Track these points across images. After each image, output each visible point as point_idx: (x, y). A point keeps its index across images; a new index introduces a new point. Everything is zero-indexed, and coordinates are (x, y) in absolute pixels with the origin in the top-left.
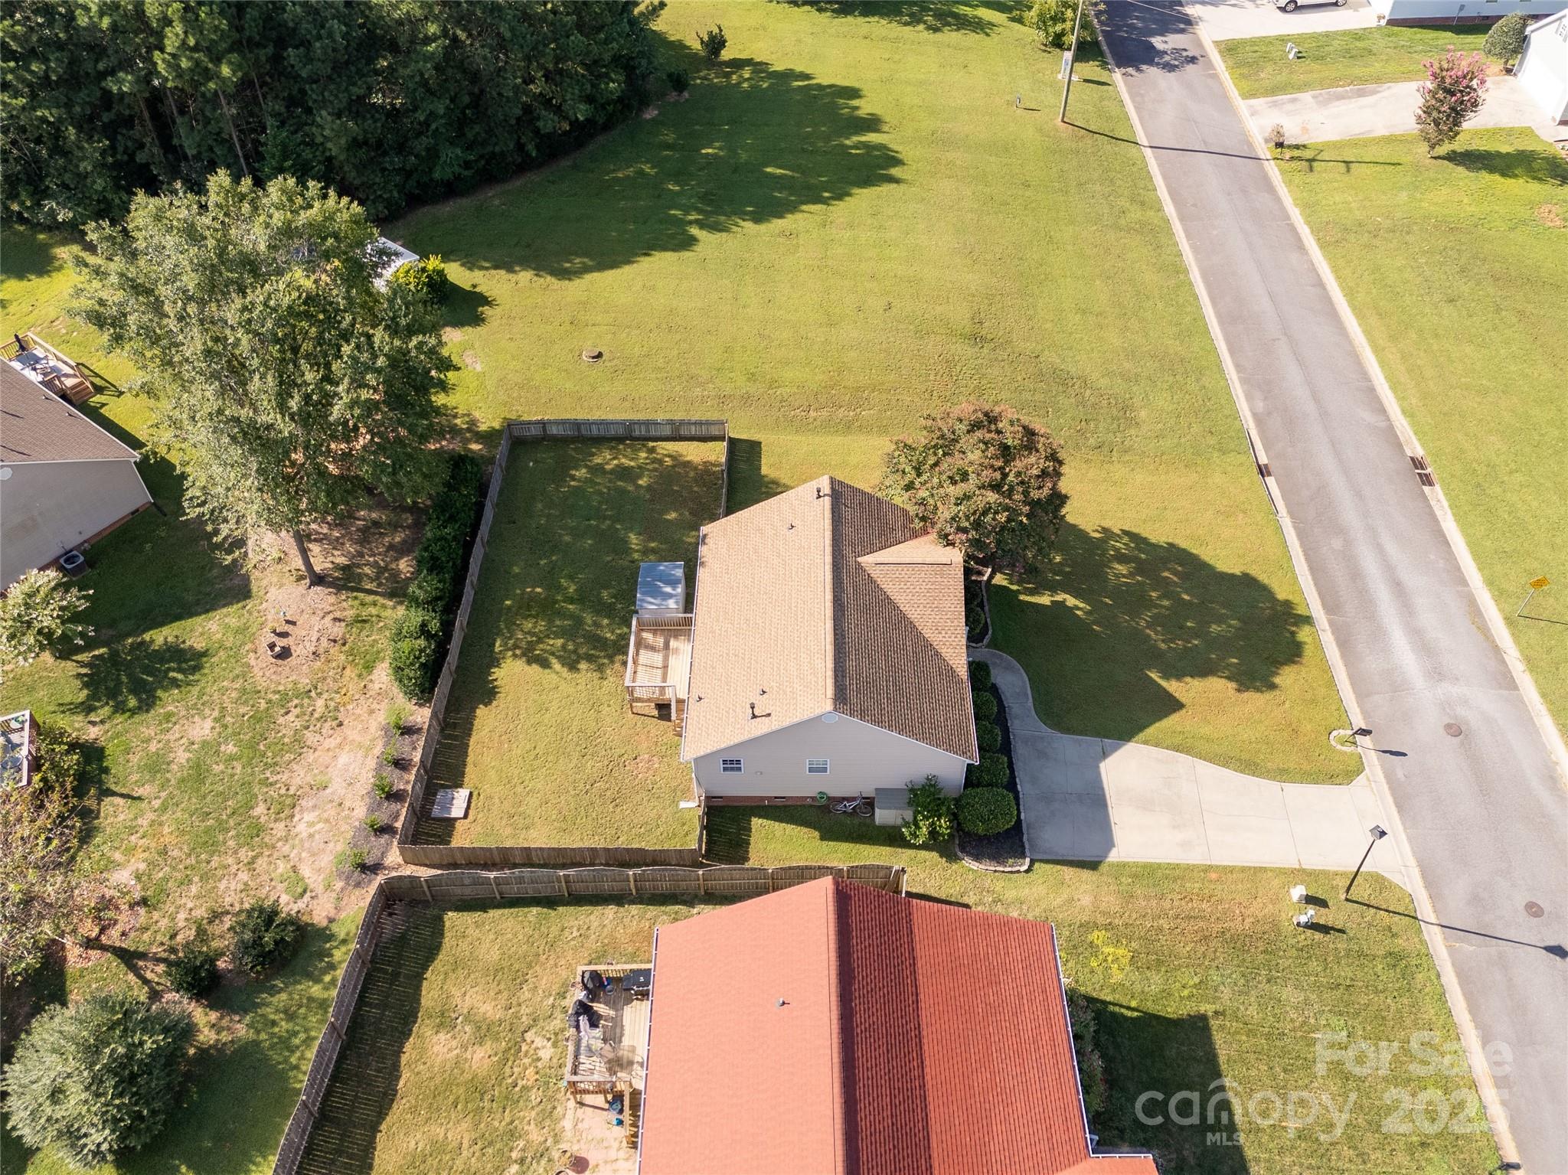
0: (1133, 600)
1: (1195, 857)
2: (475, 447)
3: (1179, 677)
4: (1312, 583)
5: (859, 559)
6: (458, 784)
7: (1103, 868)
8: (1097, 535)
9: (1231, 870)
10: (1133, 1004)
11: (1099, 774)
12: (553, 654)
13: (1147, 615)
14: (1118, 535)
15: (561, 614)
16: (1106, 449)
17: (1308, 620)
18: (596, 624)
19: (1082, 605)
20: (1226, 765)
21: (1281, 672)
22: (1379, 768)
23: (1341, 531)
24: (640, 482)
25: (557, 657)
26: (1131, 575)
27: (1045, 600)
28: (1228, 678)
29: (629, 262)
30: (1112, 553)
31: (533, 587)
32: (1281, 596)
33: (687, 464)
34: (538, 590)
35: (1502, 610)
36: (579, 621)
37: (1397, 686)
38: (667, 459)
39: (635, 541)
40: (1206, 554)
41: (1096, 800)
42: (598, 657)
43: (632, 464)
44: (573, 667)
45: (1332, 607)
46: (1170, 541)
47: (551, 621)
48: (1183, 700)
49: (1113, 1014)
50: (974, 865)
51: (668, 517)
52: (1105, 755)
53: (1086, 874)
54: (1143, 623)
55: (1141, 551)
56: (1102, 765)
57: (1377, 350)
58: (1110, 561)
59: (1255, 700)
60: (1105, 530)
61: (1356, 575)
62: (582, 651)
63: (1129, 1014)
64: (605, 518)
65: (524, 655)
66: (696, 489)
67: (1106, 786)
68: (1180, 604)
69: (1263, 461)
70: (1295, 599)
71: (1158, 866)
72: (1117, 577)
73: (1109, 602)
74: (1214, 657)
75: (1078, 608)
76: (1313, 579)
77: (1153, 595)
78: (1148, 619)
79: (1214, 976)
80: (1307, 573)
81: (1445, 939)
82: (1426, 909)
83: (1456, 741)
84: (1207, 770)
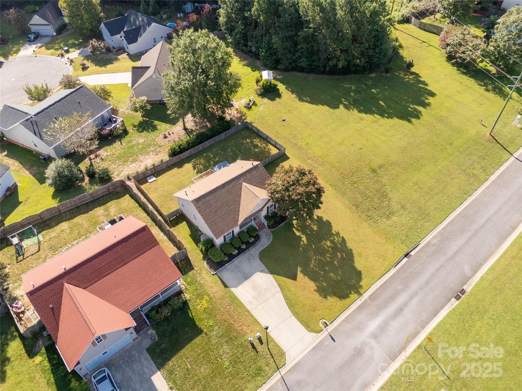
0: (321, 252)
1: (249, 307)
2: (239, 123)
3: (305, 274)
4: (376, 288)
5: (243, 183)
6: (157, 177)
7: (227, 289)
8: (334, 232)
9: (252, 316)
10: (193, 315)
11: (254, 274)
12: (198, 168)
13: (319, 257)
14: (340, 237)
16: (370, 218)
17: (360, 294)
19: (305, 242)
20: (285, 299)
21: (333, 297)
22: (323, 337)
23: (406, 285)
24: (256, 150)
25: (198, 169)
26: (329, 247)
27: (298, 234)
28: (317, 286)
29: (317, 104)
30: (332, 239)
31: (212, 155)
32: (362, 284)
35: (422, 343)
37: (360, 328)
38: (267, 149)
41: (246, 277)
43: (260, 145)
44: (198, 173)
46: (352, 249)
47: (206, 162)
48: (298, 279)
49: (188, 312)
50: (205, 264)
52: (262, 271)
53: (222, 286)
54: (314, 258)
55: (340, 244)
56: (258, 273)
57: (502, 257)
58: (328, 240)
59: (316, 296)
60: (338, 234)
61: (392, 298)
63: (190, 314)
64: (240, 152)
65: (194, 165)
67: (252, 277)
68: (332, 262)
69: (412, 253)
70: (365, 288)
71: (238, 300)
72: (325, 244)
73: (314, 247)
74: (321, 279)
75: (303, 241)
76: (378, 288)
77: (328, 255)
78: (318, 258)
79: (216, 328)
80: (379, 286)
81: (278, 380)
82: (284, 371)
83: (353, 352)
84: (280, 296)
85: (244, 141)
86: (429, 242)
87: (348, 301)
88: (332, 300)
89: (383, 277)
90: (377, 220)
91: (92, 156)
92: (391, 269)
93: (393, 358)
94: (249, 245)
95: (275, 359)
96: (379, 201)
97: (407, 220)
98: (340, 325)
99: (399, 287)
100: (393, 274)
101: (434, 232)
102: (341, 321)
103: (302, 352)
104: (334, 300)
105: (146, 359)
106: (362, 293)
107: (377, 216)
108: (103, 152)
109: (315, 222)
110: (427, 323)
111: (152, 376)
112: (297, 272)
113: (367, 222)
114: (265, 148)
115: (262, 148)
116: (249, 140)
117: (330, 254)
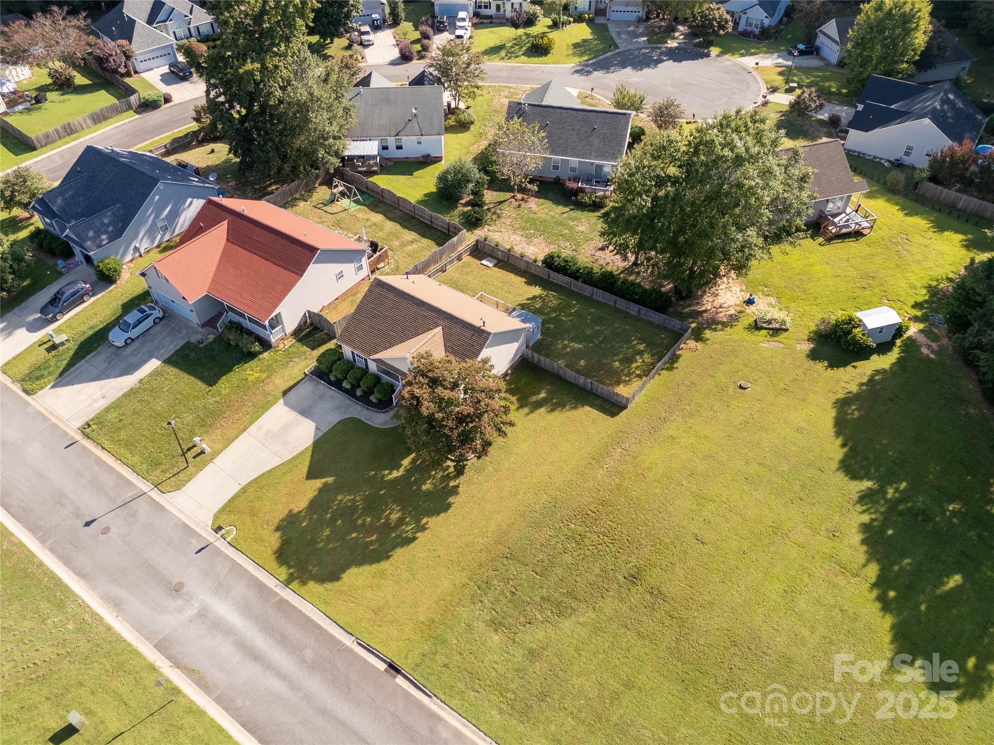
0: (373, 506)
1: (253, 428)
3: (321, 491)
4: (304, 611)
5: (441, 327)
6: (495, 266)
7: (280, 395)
8: (424, 521)
9: (237, 436)
10: (237, 370)
11: (312, 420)
12: (533, 303)
13: (361, 505)
14: (416, 533)
15: (552, 312)
16: (484, 586)
17: (287, 583)
19: (390, 477)
20: (270, 471)
21: (280, 540)
22: (205, 536)
23: (314, 667)
24: (617, 363)
25: (530, 303)
26: (388, 518)
28: (300, 512)
29: (839, 434)
30: (407, 520)
31: (576, 310)
32: (311, 584)
34: (573, 311)
35: (185, 696)
37: (220, 588)
38: (627, 379)
39: (576, 345)
40: (366, 569)
41: (304, 412)
43: (633, 366)
45: (283, 604)
46: (391, 559)
47: (551, 307)
48: (310, 482)
49: (240, 363)
51: (582, 362)
52: (317, 428)
53: (285, 388)
54: (358, 498)
55: (399, 536)
56: (314, 424)
58: (403, 514)
59: (280, 514)
60: (423, 529)
61: (283, 641)
63: (237, 366)
64: (601, 343)
65: (540, 296)
67: (306, 419)
68: (355, 528)
69: (400, 680)
70: (303, 590)
71: (263, 413)
72: (393, 510)
73: (382, 492)
74: (315, 516)
75: (390, 473)
76: (304, 614)
77: (369, 519)
78: (358, 503)
79: (217, 399)
80: (310, 615)
81: (141, 490)
82: (155, 495)
83: (175, 582)
84: (276, 462)
85: (636, 342)
86: (440, 719)
87: (273, 564)
88: (274, 540)
89: (330, 621)
90: (481, 601)
91: (519, 196)
92: (352, 635)
93: (161, 647)
94: (364, 399)
95: (172, 479)
96: (537, 599)
97: (496, 666)
98: (227, 557)
99: (309, 654)
100: (339, 642)
101: (474, 733)
102: (235, 559)
103: (182, 511)
104: (274, 543)
105: (176, 345)
106: (290, 586)
107: (492, 599)
108: (534, 204)
109: (441, 484)
110: (226, 709)
111: (156, 358)
112: (324, 477)
113: (468, 581)
114: (629, 375)
115: (626, 371)
116: (645, 347)
117: (371, 522)
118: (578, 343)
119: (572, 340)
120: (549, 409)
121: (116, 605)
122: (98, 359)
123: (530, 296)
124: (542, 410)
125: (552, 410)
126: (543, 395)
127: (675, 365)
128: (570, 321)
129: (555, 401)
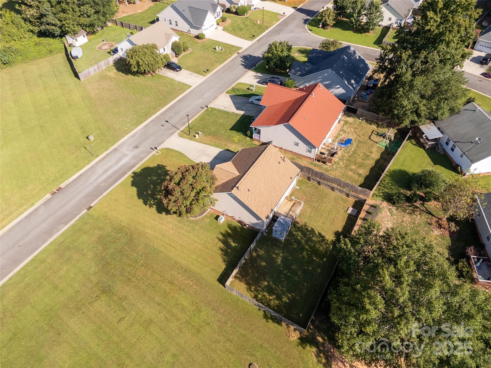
2: (320, 339)
6: (350, 215)
7: (226, 149)
8: (154, 206)
9: (203, 143)
12: (317, 236)
14: (149, 204)
15: (310, 247)
17: (134, 173)
18: (302, 239)
20: (186, 156)
21: (153, 167)
23: (97, 187)
24: (266, 284)
25: (315, 234)
26: (158, 195)
28: (165, 169)
30: (156, 201)
31: (316, 260)
32: (132, 179)
33: (248, 284)
34: (315, 259)
35: (95, 159)
36: (307, 242)
37: (134, 157)
39: (279, 260)
40: (135, 193)
42: (305, 229)
43: (265, 293)
44: (312, 229)
45: (125, 173)
46: (138, 199)
47: (314, 246)
51: (265, 263)
53: (230, 149)
55: (148, 199)
59: (165, 164)
62: (309, 233)
64: (284, 274)
65: (325, 240)
66: (250, 271)
67: (212, 159)
69: (85, 211)
70: (130, 177)
71: (216, 147)
76: (120, 179)
79: (223, 133)
80: (119, 181)
81: (180, 128)
83: (139, 146)
85: (290, 296)
87: (143, 167)
88: (153, 165)
90: (112, 231)
92: (107, 194)
95: (185, 133)
98: (147, 155)
99: (103, 184)
100: (105, 192)
102: (147, 157)
103: (170, 140)
106: (132, 174)
107: (112, 235)
110: (88, 169)
111: (245, 112)
113: (122, 226)
114: (256, 290)
115: (260, 289)
116: (286, 301)
117: (157, 190)
118: (282, 261)
119: (283, 257)
120: (222, 248)
121: (133, 136)
122: (244, 100)
123: (323, 234)
124: (221, 245)
125: (221, 250)
126: (233, 244)
127: (270, 321)
128: (303, 256)
129: (229, 250)
